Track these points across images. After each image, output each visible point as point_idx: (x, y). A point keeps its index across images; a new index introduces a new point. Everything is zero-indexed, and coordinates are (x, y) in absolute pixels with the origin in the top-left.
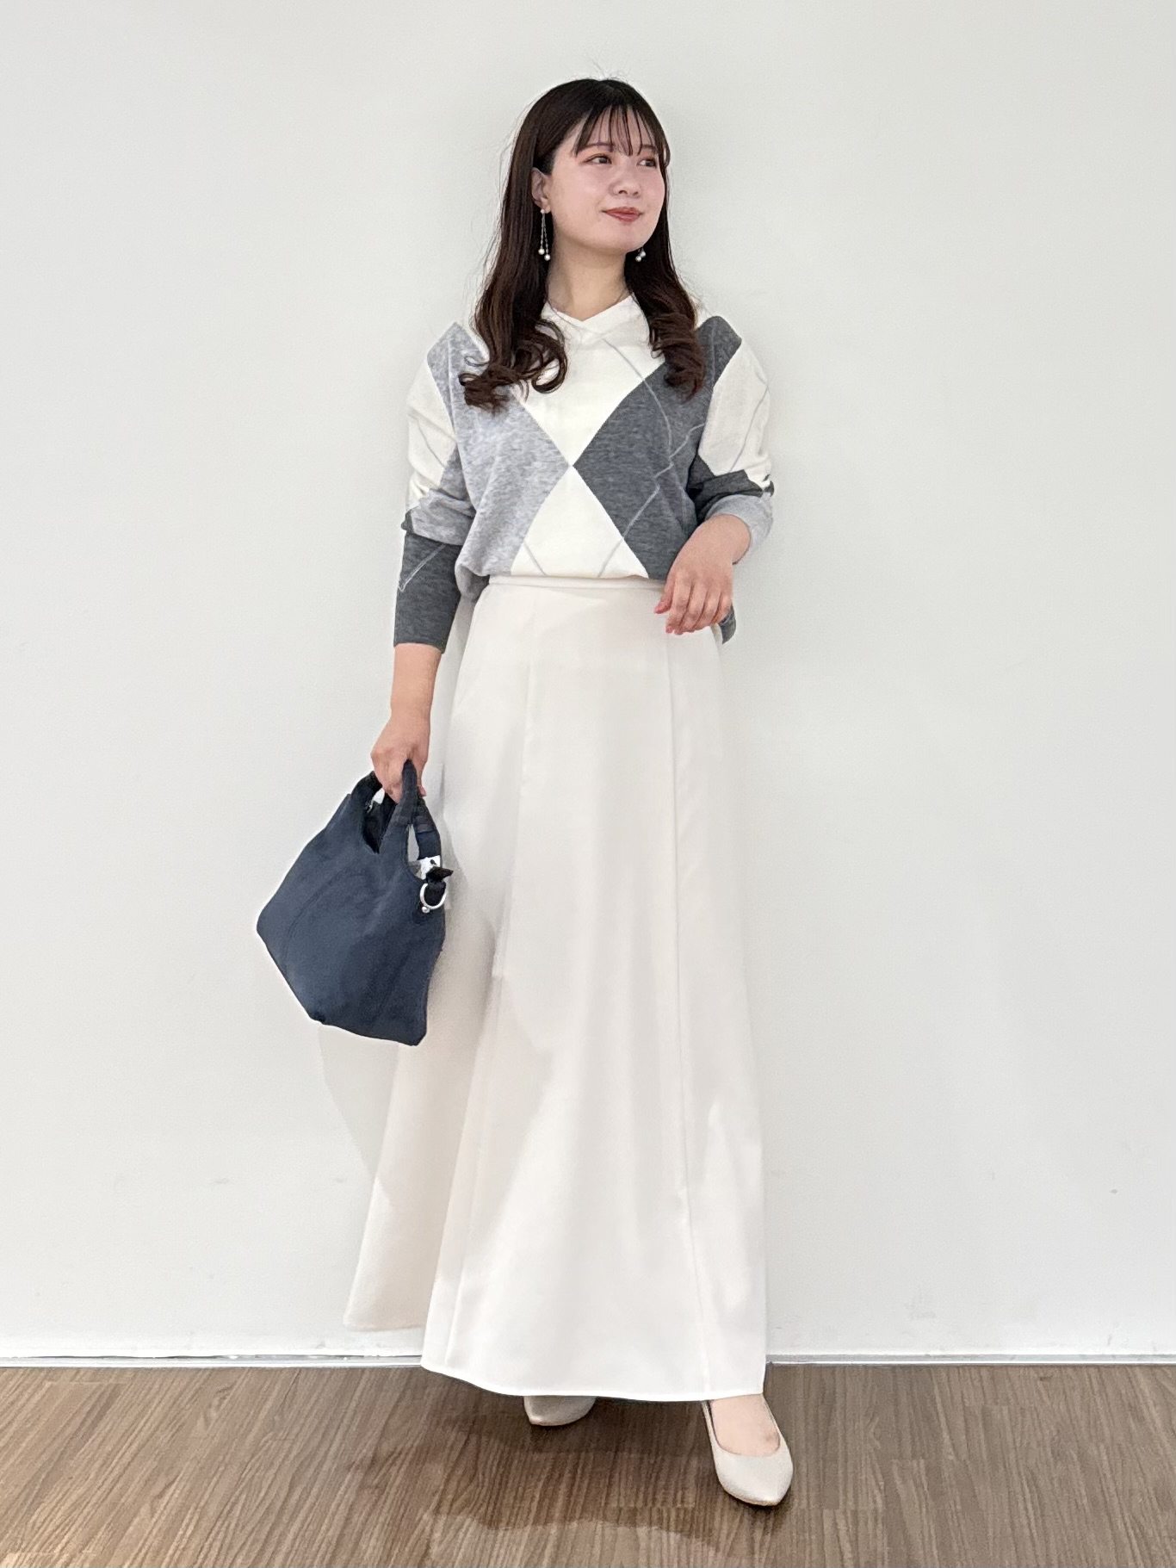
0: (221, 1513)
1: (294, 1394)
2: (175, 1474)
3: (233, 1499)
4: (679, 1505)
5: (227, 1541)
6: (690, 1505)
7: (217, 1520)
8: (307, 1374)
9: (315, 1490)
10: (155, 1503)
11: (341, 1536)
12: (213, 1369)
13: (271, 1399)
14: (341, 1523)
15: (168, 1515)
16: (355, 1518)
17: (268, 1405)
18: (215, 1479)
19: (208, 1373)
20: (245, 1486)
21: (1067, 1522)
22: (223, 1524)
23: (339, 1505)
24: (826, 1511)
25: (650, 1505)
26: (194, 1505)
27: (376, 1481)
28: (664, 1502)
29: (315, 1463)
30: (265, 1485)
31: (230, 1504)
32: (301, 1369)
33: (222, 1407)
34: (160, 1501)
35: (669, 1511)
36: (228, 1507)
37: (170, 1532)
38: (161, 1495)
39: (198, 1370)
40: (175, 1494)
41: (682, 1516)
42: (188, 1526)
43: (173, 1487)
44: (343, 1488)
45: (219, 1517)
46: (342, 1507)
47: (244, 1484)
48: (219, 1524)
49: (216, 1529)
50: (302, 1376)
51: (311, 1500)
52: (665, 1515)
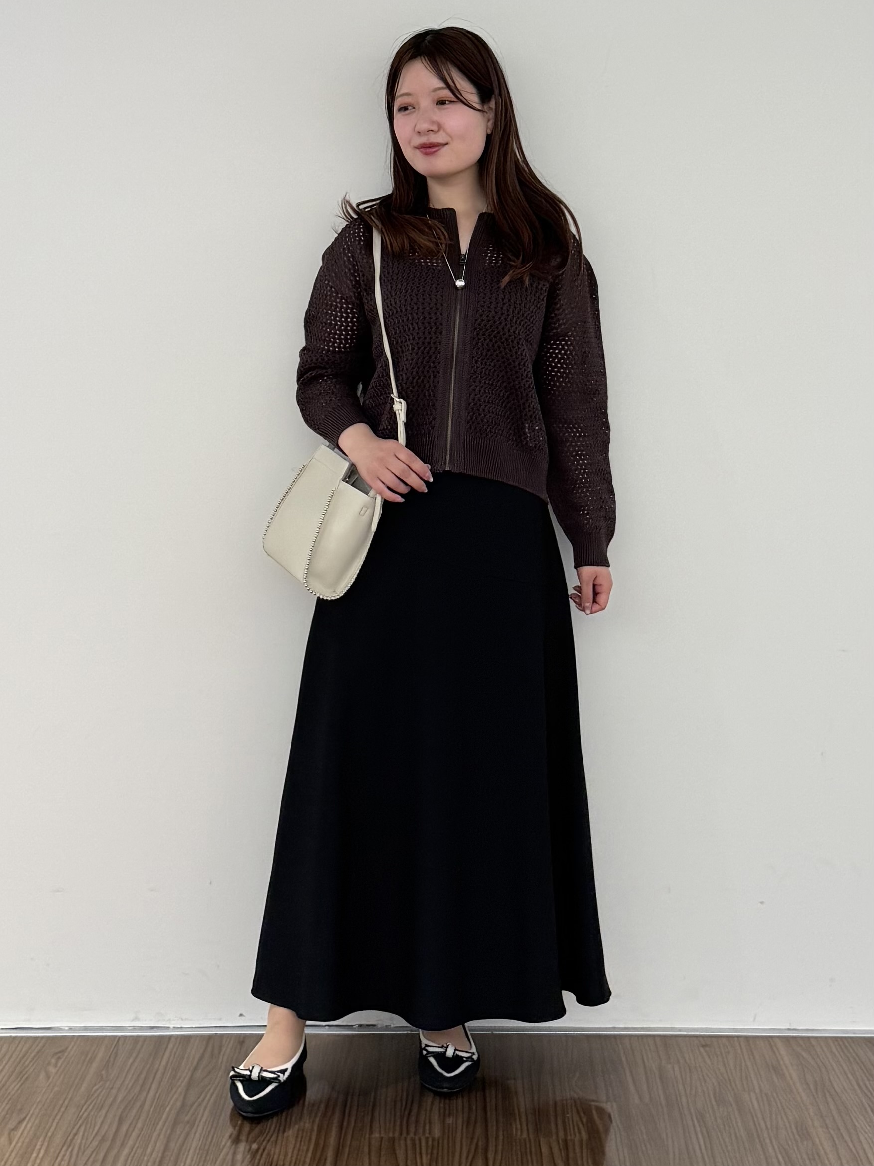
0: (66, 1141)
1: (116, 1056)
2: (24, 1115)
3: (74, 1131)
4: (427, 1135)
5: (73, 1160)
6: (437, 1133)
7: (63, 1146)
8: (124, 1041)
9: (139, 1125)
10: (12, 1134)
11: (163, 1157)
12: (49, 1038)
13: (98, 1059)
14: (162, 1148)
15: (23, 1142)
16: (172, 1144)
17: (95, 1065)
18: (58, 1117)
19: (43, 1041)
20: (83, 1122)
21: (730, 1148)
22: (67, 1149)
23: (159, 1135)
24: (541, 1139)
25: (404, 1134)
26: (44, 1134)
27: (187, 1118)
28: (415, 1134)
29: (138, 1104)
30: (99, 1121)
31: (72, 1135)
32: (120, 1038)
33: (59, 1064)
34: (16, 1132)
35: (420, 1140)
36: (70, 1138)
37: (25, 1155)
38: (15, 1129)
39: (36, 1038)
40: (27, 1128)
41: (430, 1143)
42: (40, 1149)
43: (25, 1123)
44: (161, 1123)
45: (64, 1143)
46: (162, 1136)
47: (80, 1122)
48: (65, 1148)
49: (62, 1153)
50: (120, 1043)
51: (136, 1132)
52: (417, 1142)
